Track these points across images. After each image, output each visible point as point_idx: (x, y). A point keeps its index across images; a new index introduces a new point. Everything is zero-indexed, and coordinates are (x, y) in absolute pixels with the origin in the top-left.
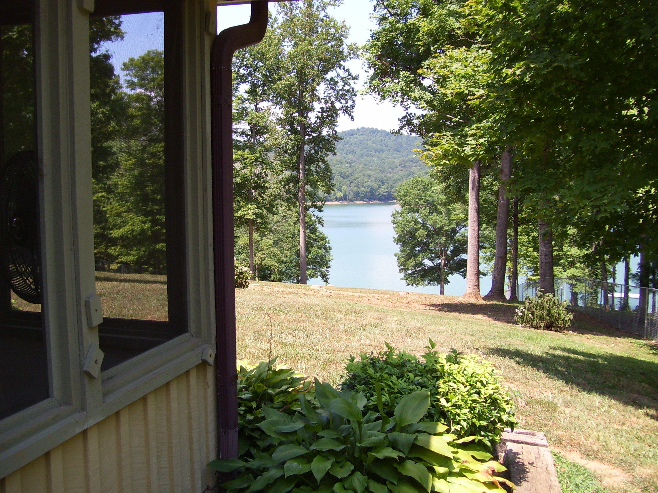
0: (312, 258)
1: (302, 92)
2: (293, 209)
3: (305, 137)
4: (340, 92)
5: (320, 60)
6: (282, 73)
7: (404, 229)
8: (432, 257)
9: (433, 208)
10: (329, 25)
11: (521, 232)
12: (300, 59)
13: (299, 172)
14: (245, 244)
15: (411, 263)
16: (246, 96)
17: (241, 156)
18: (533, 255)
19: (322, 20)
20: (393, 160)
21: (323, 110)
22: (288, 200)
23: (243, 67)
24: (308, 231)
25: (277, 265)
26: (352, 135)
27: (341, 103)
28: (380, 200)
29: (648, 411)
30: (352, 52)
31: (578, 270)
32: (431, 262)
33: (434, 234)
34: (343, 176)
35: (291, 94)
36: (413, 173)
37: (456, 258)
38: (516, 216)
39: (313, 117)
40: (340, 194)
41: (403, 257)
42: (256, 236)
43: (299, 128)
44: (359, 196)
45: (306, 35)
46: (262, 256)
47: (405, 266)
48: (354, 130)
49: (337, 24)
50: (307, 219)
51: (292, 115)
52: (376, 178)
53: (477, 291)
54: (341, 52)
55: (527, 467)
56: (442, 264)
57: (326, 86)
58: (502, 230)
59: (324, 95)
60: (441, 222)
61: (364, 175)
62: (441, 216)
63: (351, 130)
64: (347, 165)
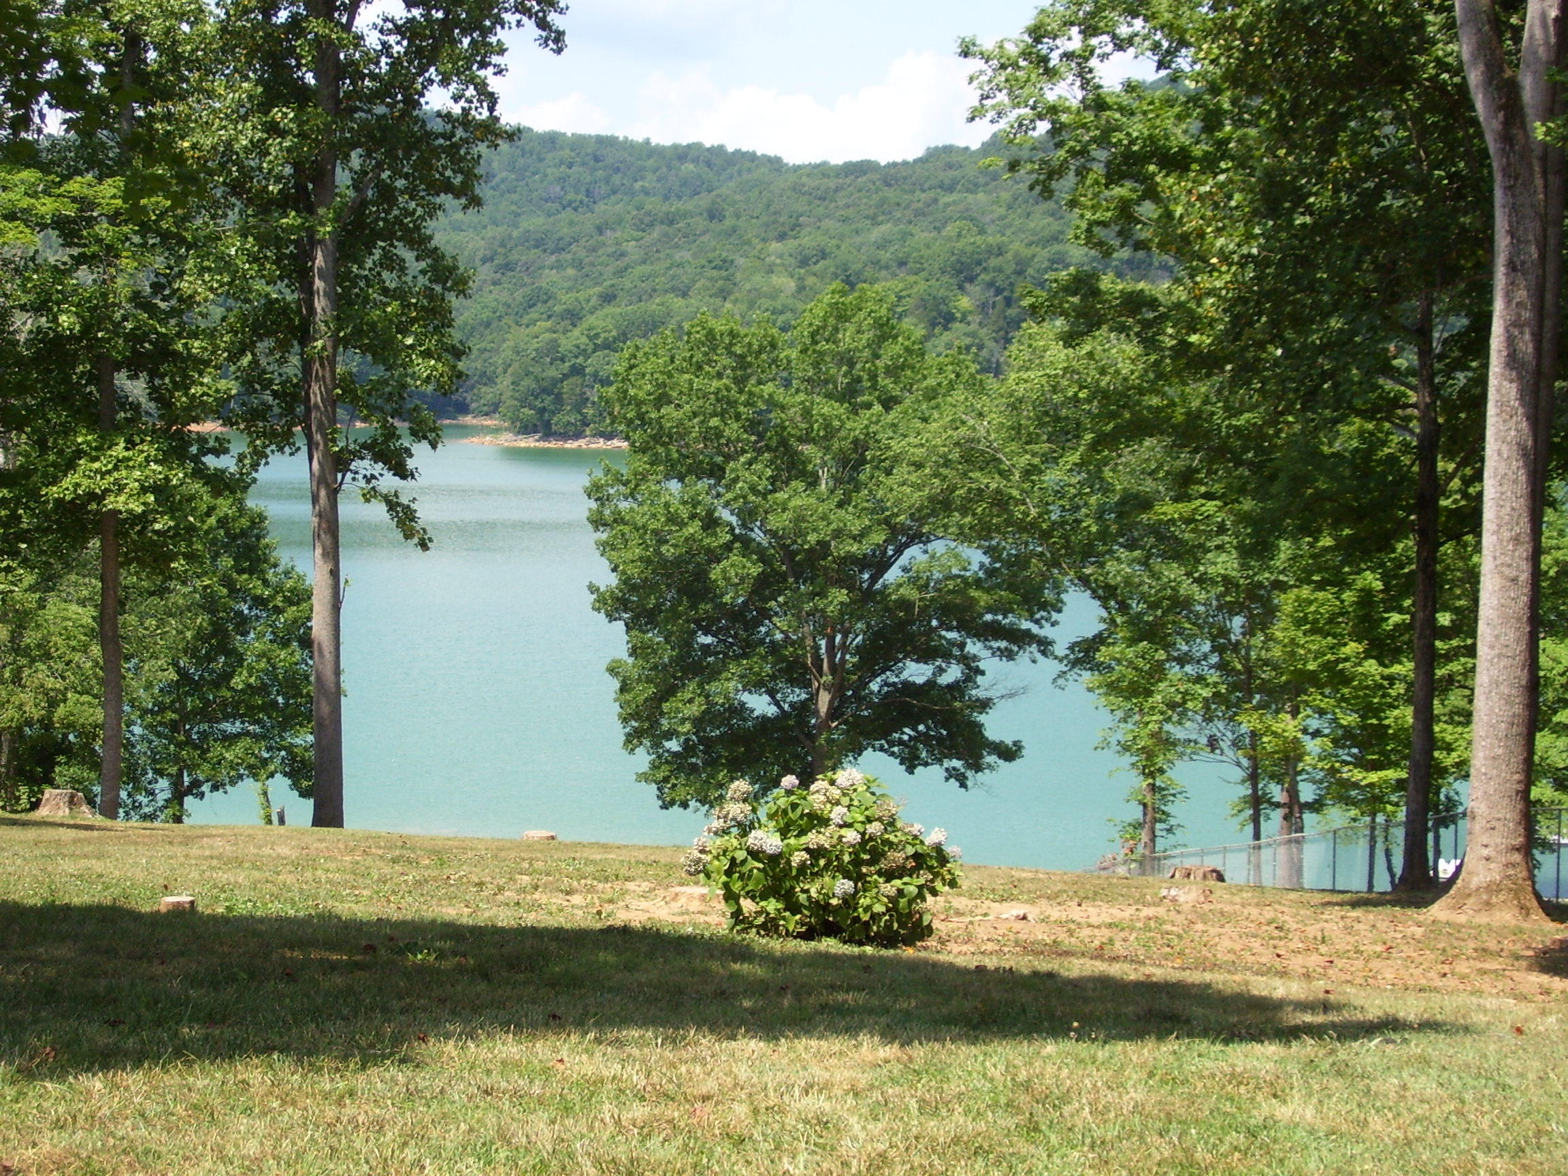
0: (247, 687)
15: (688, 705)
18: (1365, 676)
32: (768, 698)
36: (549, 297)
41: (647, 680)
46: (50, 683)
47: (652, 718)
53: (1520, 873)
56: (821, 707)
60: (824, 518)
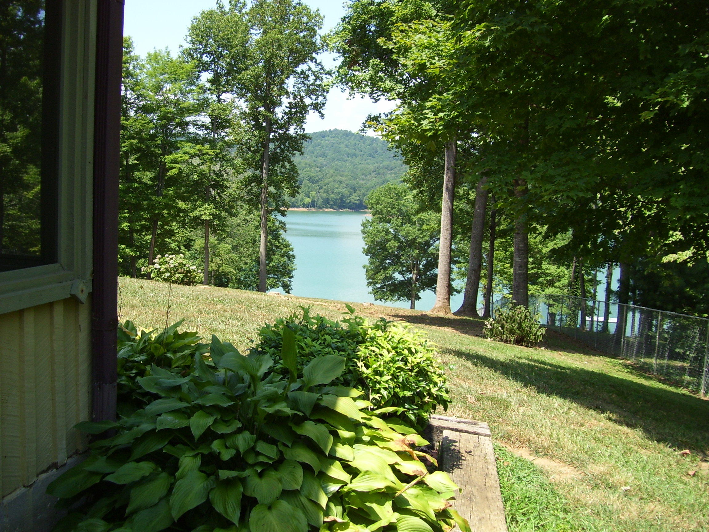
0: (273, 266)
1: (269, 85)
2: (255, 212)
3: (270, 134)
4: (311, 87)
5: (291, 51)
6: (249, 62)
7: (374, 239)
8: (403, 270)
9: (406, 218)
10: (301, 13)
11: (498, 247)
12: (269, 49)
13: (262, 172)
14: (201, 248)
15: (381, 276)
16: (208, 85)
17: (200, 151)
18: (510, 272)
19: (295, 7)
20: (367, 166)
21: (291, 106)
22: (249, 202)
23: (206, 53)
24: (270, 237)
25: (235, 272)
26: (324, 137)
27: (311, 99)
28: (351, 208)
29: (611, 416)
30: (325, 44)
31: (557, 290)
32: (401, 276)
33: (406, 246)
34: (312, 180)
35: (258, 87)
37: (428, 273)
38: (493, 228)
39: (279, 112)
40: (307, 200)
41: (372, 270)
42: (213, 239)
43: (264, 124)
44: (328, 203)
45: (276, 23)
46: (219, 262)
47: (373, 279)
48: (326, 131)
49: (310, 12)
50: (270, 224)
51: (257, 109)
52: (347, 185)
53: (447, 304)
54: (314, 43)
55: (463, 455)
56: (414, 278)
57: (295, 79)
58: (476, 241)
59: (293, 89)
60: (414, 233)
61: (335, 181)
62: (414, 227)
63: (323, 131)
64: (317, 169)
